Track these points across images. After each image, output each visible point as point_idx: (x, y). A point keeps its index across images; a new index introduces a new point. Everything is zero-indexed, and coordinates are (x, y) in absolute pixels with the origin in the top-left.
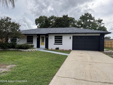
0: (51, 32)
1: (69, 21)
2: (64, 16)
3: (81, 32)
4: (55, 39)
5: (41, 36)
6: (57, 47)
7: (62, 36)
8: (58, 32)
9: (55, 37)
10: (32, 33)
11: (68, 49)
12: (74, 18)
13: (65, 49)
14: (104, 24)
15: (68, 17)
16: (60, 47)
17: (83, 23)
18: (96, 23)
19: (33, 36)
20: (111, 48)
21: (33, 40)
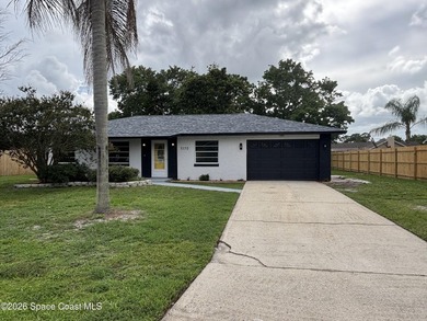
0: (185, 132)
1: (229, 88)
2: (212, 72)
3: (271, 130)
4: (197, 149)
5: (153, 142)
6: (205, 174)
7: (217, 143)
8: (206, 132)
9: (197, 143)
10: (127, 135)
11: (235, 178)
12: (246, 79)
13: (225, 179)
14: (340, 95)
15: (227, 73)
16: (214, 173)
17: (274, 93)
18: (317, 91)
19: (127, 144)
20: (359, 172)
21: (128, 155)
